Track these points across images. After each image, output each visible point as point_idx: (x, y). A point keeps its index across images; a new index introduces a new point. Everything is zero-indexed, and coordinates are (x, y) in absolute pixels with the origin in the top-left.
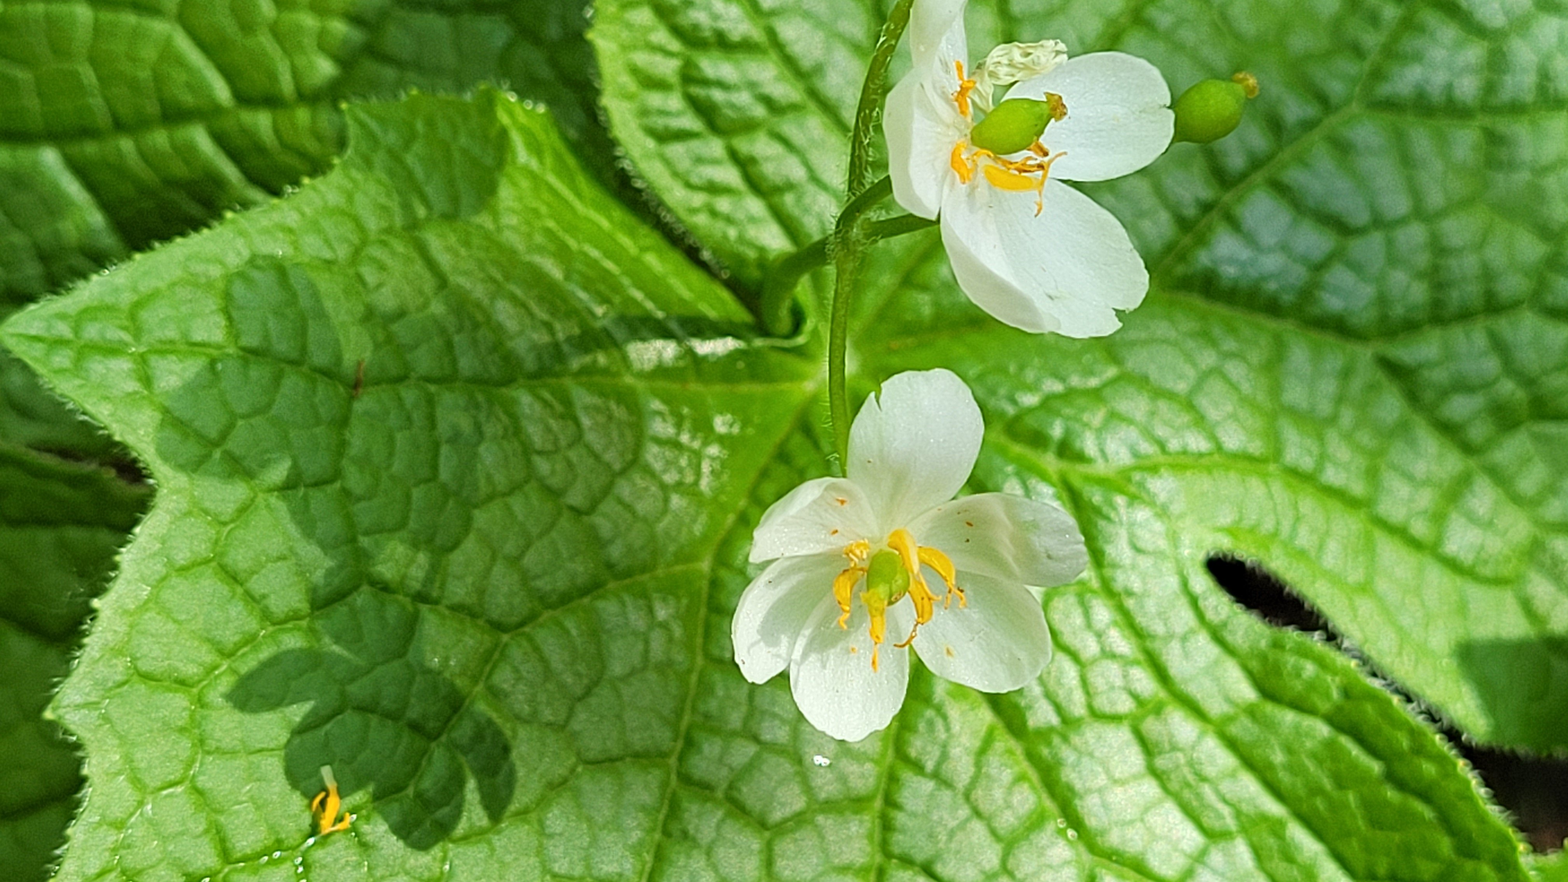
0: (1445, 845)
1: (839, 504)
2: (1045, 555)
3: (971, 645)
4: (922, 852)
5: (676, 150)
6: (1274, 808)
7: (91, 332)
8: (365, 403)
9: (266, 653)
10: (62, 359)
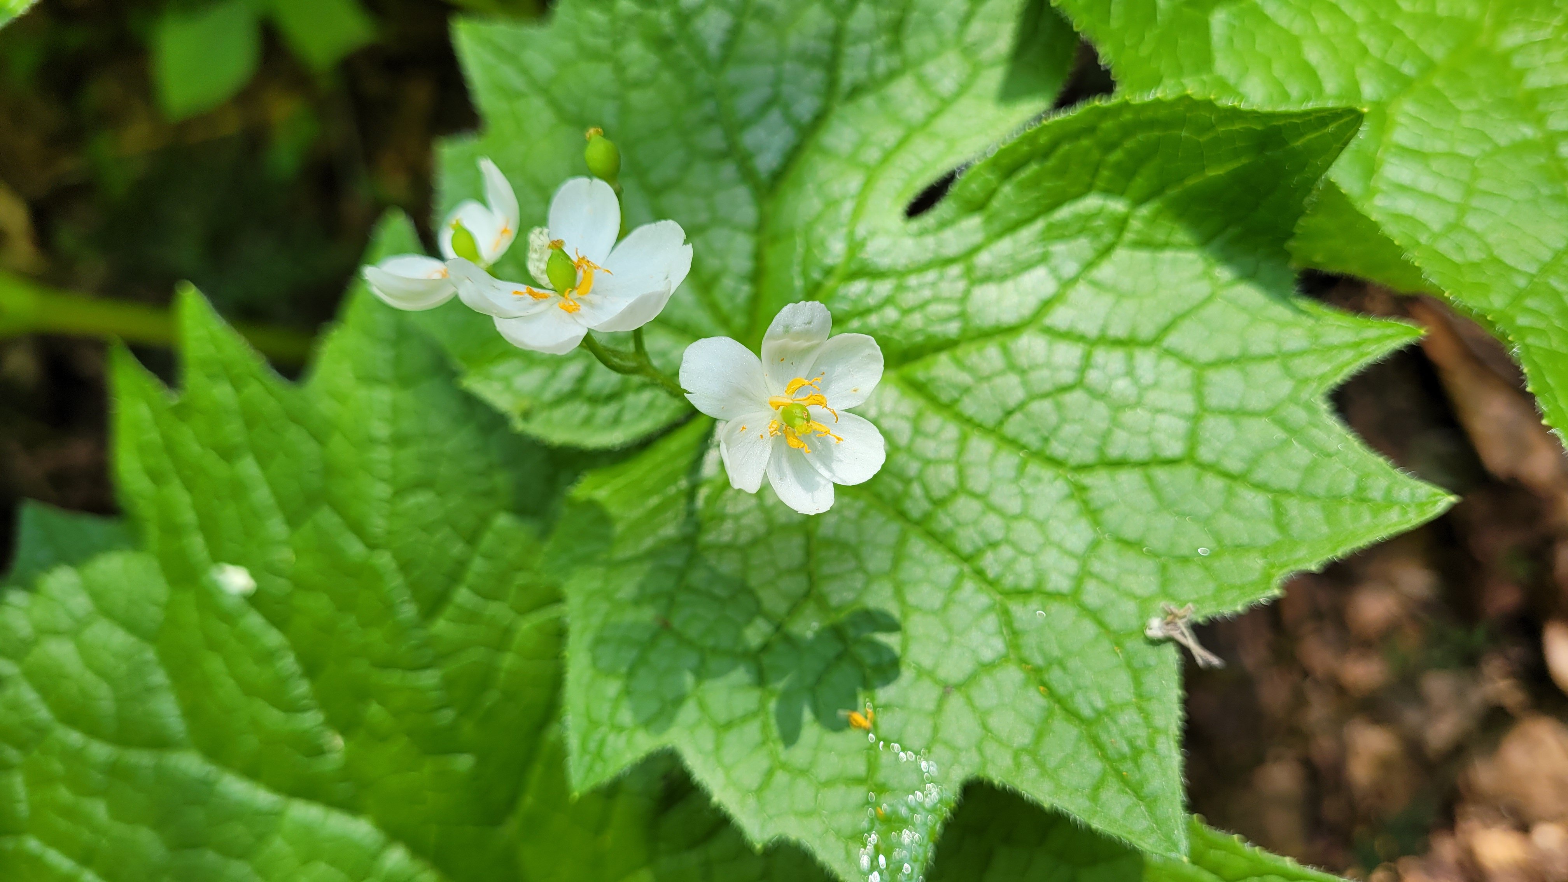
0: (1085, 142)
1: (744, 431)
2: (807, 325)
3: (855, 377)
4: (998, 413)
5: (627, 416)
6: (1039, 225)
7: (592, 746)
8: (676, 622)
9: (773, 721)
10: (598, 767)
